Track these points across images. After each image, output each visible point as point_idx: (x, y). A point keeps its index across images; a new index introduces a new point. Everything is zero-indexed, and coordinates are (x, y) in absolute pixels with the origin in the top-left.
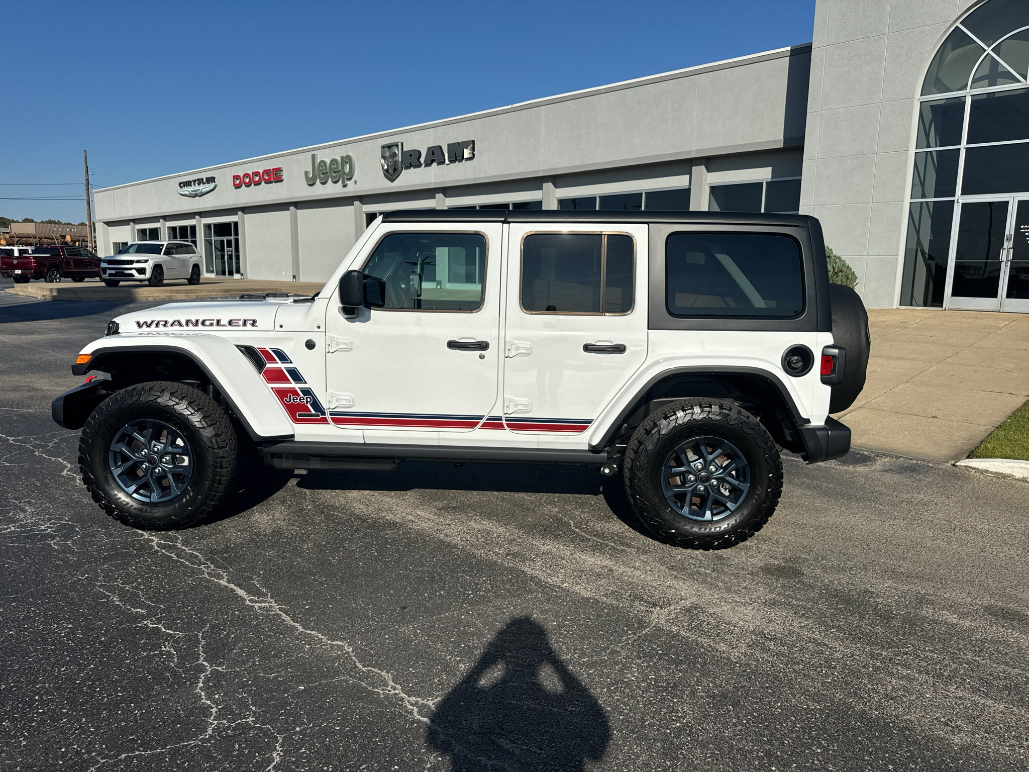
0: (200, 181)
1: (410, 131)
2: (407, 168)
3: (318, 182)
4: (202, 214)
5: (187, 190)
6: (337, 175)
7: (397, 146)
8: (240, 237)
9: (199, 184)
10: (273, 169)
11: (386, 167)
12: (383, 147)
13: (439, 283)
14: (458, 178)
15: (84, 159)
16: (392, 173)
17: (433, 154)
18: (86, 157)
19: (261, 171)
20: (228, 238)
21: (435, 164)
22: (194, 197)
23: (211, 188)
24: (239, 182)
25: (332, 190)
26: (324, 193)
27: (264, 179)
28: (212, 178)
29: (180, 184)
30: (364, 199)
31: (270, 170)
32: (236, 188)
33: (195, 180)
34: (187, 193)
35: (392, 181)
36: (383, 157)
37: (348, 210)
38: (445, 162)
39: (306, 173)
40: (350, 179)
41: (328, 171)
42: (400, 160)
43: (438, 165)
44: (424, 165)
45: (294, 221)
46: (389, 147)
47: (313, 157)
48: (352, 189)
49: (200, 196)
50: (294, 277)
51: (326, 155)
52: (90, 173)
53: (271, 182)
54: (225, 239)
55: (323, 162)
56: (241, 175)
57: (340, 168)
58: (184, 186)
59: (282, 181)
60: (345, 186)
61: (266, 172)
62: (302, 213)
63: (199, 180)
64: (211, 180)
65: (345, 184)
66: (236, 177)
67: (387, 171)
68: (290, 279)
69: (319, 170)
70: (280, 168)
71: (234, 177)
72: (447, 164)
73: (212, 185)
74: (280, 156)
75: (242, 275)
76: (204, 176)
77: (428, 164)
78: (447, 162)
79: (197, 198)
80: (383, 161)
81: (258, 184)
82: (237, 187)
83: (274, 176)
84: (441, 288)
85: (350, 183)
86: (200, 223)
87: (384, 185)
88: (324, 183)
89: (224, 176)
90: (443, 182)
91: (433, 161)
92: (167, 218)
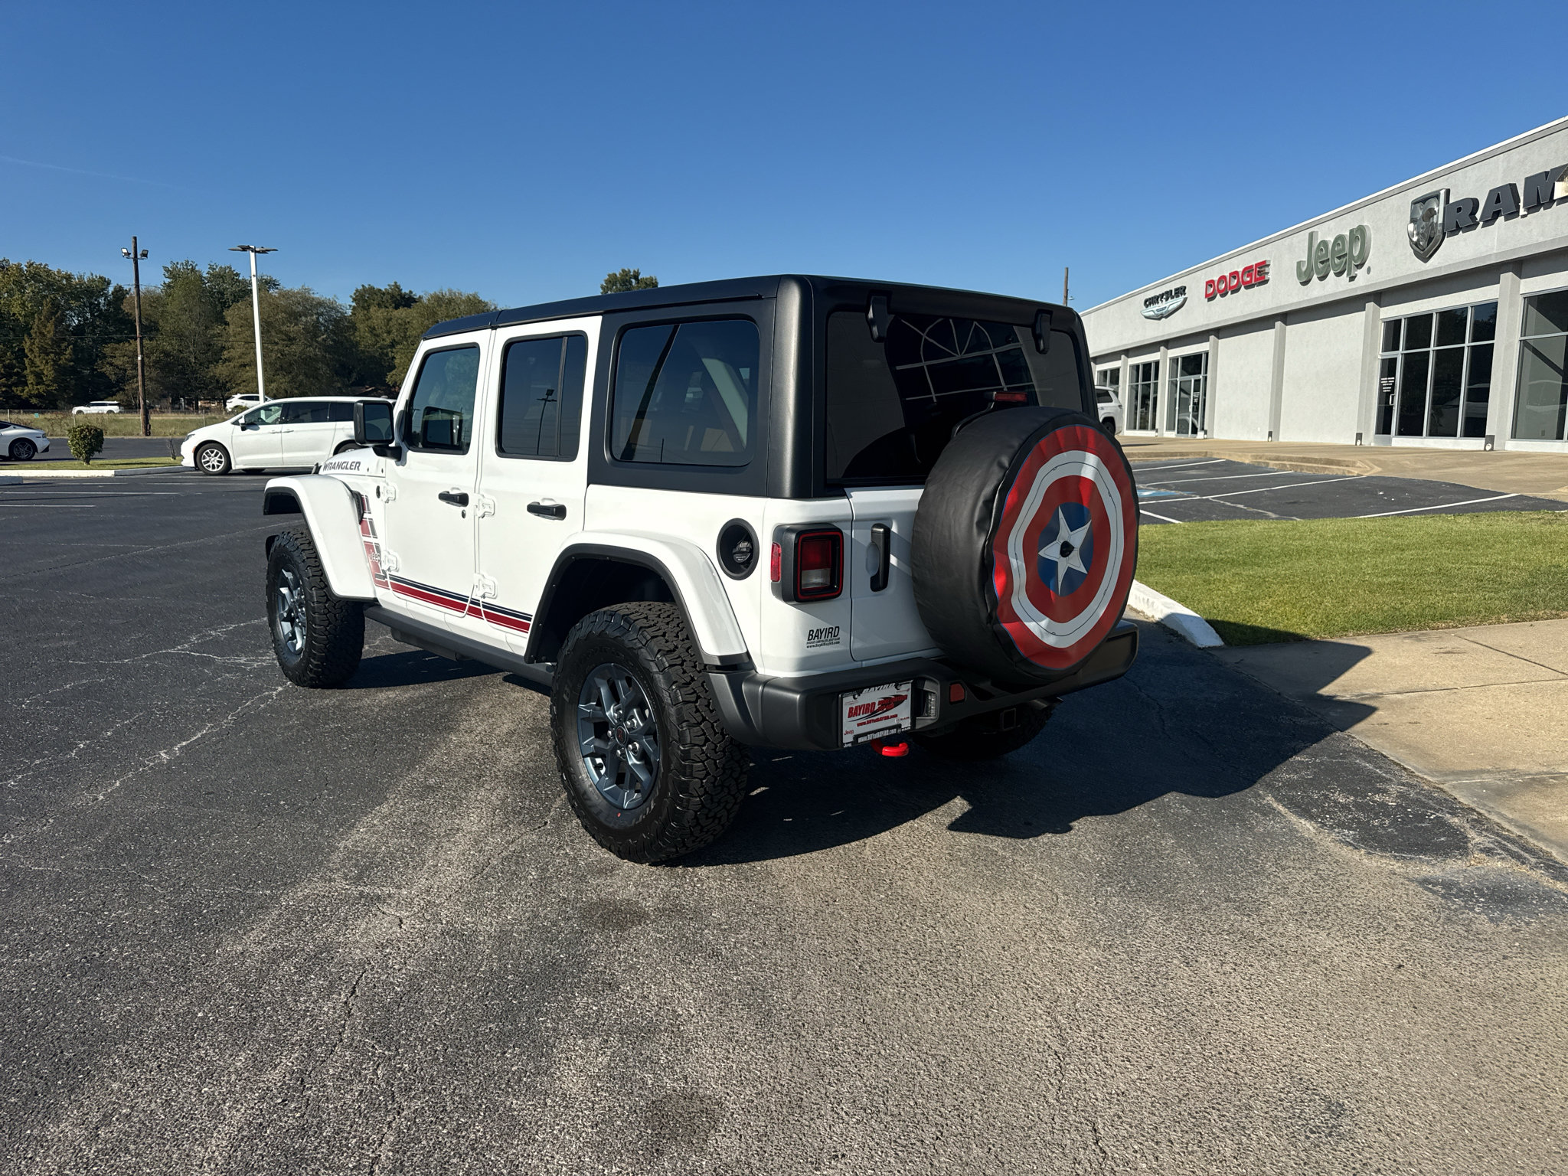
0: (1168, 295)
1: (1463, 166)
2: (1454, 233)
3: (1315, 277)
4: (1169, 343)
5: (1154, 308)
6: (1341, 263)
7: (1437, 196)
8: (1209, 375)
9: (1167, 299)
10: (1257, 265)
11: (1415, 239)
12: (1415, 203)
13: (1491, 440)
14: (1541, 239)
15: (1064, 280)
16: (1426, 247)
17: (1498, 201)
18: (1067, 277)
19: (1240, 270)
20: (1196, 377)
21: (1501, 219)
22: (1160, 319)
23: (1179, 303)
24: (1215, 290)
25: (1335, 287)
26: (1322, 293)
27: (1244, 282)
28: (1181, 288)
29: (1146, 301)
30: (1382, 297)
31: (1252, 266)
32: (1209, 300)
33: (1163, 294)
34: (1152, 313)
35: (1425, 259)
36: (1413, 220)
37: (1358, 318)
38: (1518, 212)
39: (1299, 263)
40: (1360, 266)
41: (1329, 257)
42: (1440, 221)
43: (1506, 220)
44: (1481, 223)
45: (1281, 345)
46: (1424, 200)
47: (1311, 235)
48: (1365, 281)
49: (1166, 317)
50: (1270, 434)
51: (1328, 233)
52: (1069, 298)
53: (1252, 286)
54: (1193, 378)
55: (1324, 243)
56: (1216, 279)
57: (1347, 251)
58: (1150, 304)
59: (1267, 281)
60: (1352, 279)
61: (1248, 270)
62: (1294, 330)
63: (1167, 293)
64: (1181, 291)
65: (1353, 275)
66: (1210, 283)
67: (1417, 244)
68: (1265, 438)
69: (1317, 257)
70: (1264, 262)
71: (1207, 283)
72: (1524, 216)
73: (1181, 299)
74: (1268, 243)
75: (1206, 433)
76: (1172, 286)
77: (1489, 220)
78: (1522, 212)
79: (1163, 319)
80: (1411, 227)
81: (1236, 290)
82: (1210, 298)
83: (1257, 275)
84: (1492, 449)
85: (1361, 273)
86: (1164, 357)
87: (1415, 269)
88: (1322, 278)
89: (1196, 286)
90: (1513, 251)
91: (1497, 214)
92: (1130, 353)
